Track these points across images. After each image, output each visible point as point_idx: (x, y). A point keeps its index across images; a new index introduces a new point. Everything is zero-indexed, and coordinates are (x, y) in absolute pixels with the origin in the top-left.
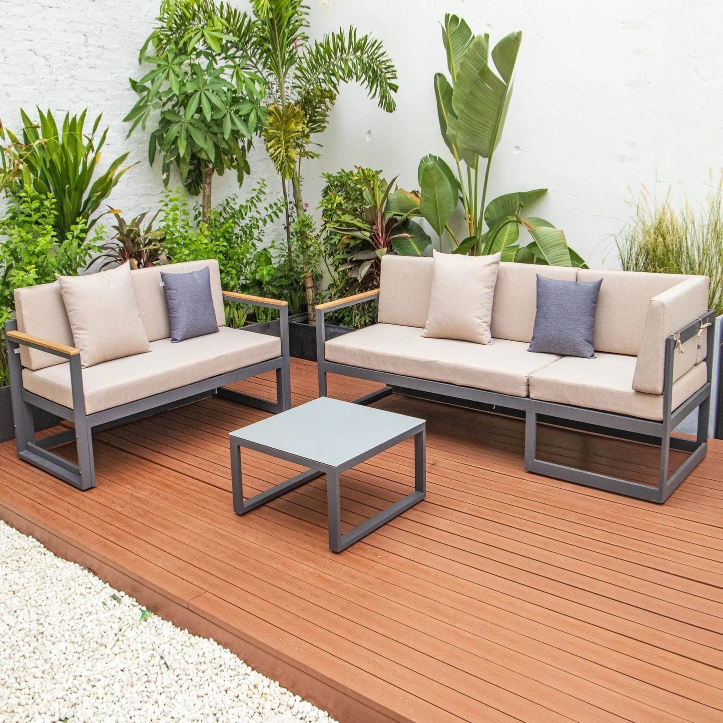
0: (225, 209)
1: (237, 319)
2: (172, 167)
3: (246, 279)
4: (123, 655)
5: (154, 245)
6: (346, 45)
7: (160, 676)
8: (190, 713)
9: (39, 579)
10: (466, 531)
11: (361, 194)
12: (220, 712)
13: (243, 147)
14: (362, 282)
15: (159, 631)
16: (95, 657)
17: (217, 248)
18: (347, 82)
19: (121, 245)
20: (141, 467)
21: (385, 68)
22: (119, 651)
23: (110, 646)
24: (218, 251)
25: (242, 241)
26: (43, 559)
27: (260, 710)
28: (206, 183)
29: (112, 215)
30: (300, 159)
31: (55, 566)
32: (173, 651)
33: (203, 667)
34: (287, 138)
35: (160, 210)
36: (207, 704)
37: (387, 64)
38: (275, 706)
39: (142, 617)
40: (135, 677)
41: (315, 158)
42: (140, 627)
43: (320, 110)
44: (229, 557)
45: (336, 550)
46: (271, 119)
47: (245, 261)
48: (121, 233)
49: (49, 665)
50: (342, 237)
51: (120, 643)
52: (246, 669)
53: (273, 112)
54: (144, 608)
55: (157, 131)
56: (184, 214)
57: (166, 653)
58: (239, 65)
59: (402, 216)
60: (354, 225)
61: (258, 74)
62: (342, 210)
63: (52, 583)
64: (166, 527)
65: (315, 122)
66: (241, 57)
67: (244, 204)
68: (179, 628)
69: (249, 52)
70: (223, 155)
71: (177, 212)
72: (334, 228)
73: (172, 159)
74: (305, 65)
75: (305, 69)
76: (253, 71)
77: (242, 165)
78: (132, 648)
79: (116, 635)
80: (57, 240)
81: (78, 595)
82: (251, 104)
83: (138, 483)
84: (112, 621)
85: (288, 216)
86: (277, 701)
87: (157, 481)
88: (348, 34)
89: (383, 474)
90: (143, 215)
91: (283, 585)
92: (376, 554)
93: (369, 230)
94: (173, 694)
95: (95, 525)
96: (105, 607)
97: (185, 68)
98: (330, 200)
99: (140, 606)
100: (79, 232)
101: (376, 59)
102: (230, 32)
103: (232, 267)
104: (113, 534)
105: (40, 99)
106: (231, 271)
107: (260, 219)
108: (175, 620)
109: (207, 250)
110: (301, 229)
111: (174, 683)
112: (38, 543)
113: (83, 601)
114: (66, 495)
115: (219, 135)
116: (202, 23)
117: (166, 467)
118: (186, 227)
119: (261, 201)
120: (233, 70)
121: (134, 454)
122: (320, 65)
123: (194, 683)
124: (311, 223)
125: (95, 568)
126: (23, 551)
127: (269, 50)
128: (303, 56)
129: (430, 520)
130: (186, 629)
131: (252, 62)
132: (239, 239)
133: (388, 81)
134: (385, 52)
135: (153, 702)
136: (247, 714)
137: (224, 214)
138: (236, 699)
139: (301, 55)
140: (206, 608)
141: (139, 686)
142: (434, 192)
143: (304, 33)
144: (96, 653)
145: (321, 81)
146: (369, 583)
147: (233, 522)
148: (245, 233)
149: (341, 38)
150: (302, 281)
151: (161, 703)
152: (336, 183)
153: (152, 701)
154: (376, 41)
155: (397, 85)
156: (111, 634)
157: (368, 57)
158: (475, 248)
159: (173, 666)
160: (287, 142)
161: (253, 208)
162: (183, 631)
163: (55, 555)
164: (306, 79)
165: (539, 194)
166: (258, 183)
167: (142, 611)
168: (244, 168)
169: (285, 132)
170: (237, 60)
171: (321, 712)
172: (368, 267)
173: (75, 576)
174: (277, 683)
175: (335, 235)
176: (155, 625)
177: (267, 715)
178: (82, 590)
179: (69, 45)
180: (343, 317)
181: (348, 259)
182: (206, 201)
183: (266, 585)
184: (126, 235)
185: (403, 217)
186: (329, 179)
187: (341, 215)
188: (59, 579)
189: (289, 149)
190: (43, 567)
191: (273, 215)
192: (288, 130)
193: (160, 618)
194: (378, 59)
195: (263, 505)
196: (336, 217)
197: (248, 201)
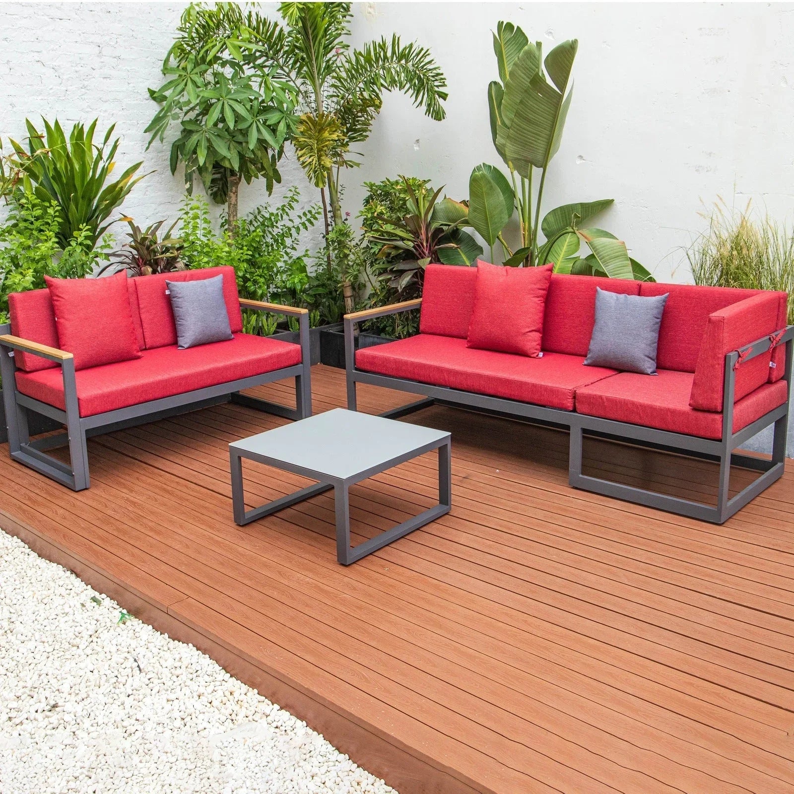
0: (256, 217)
1: (266, 327)
2: (195, 176)
3: (277, 287)
4: (95, 656)
5: (172, 253)
6: (389, 54)
7: (130, 679)
8: (156, 716)
9: (17, 579)
10: (490, 546)
11: (405, 204)
12: (190, 717)
13: (273, 156)
14: (402, 292)
15: (137, 635)
16: (66, 657)
17: (241, 257)
18: (390, 91)
19: (135, 252)
20: (142, 472)
21: (433, 77)
22: (91, 652)
23: (82, 647)
24: (242, 259)
25: (273, 249)
26: (26, 559)
27: (234, 717)
28: (232, 192)
29: (126, 223)
30: (338, 168)
31: (37, 567)
32: (149, 655)
33: (178, 672)
34: (320, 146)
35: (179, 219)
36: (176, 708)
37: (434, 71)
38: (250, 713)
39: (121, 619)
40: (104, 678)
41: (355, 167)
42: (118, 630)
43: (363, 119)
44: (222, 564)
45: (344, 563)
46: (302, 128)
47: (275, 269)
48: (135, 241)
49: (15, 663)
50: (383, 246)
51: (94, 644)
52: (223, 675)
53: (304, 121)
54: (125, 611)
55: (179, 140)
56: (205, 222)
57: (140, 656)
58: (268, 75)
59: (449, 225)
60: (396, 235)
61: (291, 83)
62: (383, 219)
63: (31, 583)
64: (159, 533)
65: (356, 131)
66: (272, 66)
67: (275, 212)
68: (159, 632)
69: (281, 61)
70: (249, 164)
71: (198, 221)
72: (372, 237)
73: (194, 168)
74: (344, 75)
75: (343, 79)
76: (284, 80)
77: (271, 173)
78: (105, 649)
79: (91, 636)
80: (57, 246)
81: (57, 597)
82: (280, 113)
83: (136, 488)
84: (89, 621)
85: (327, 225)
86: (253, 709)
87: (156, 487)
88: (391, 43)
89: (408, 485)
90: (161, 223)
91: (275, 594)
92: (383, 567)
93: (413, 239)
94: (141, 697)
95: (83, 528)
96: (84, 608)
97: (209, 77)
98: (371, 209)
99: (121, 609)
100: (83, 239)
101: (422, 67)
102: (259, 42)
103: (261, 276)
104: (100, 538)
105: (48, 109)
106: (258, 279)
107: (294, 227)
108: (156, 624)
109: (230, 258)
110: (337, 238)
111: (144, 686)
112: (22, 544)
113: (62, 602)
114: (57, 498)
115: (244, 144)
116: (227, 32)
117: (169, 473)
118: (208, 236)
119: (293, 209)
120: (261, 79)
121: (136, 459)
122: (360, 74)
123: (165, 687)
124: (349, 232)
125: (78, 570)
126: (6, 551)
127: (303, 59)
128: (341, 65)
129: (452, 534)
130: (166, 634)
131: (285, 71)
132: (270, 248)
133: (436, 89)
134: (432, 60)
135: (120, 704)
136: (218, 720)
137: (254, 223)
138: (209, 705)
139: (339, 64)
140: (186, 614)
141: (106, 687)
142: (484, 202)
143: (342, 42)
144: (67, 653)
145: (362, 90)
146: (370, 595)
147: (232, 530)
148: (276, 241)
149: (383, 47)
150: (340, 290)
151: (127, 706)
152: (379, 192)
153: (118, 703)
154: (422, 49)
155: (446, 93)
156: (85, 635)
157: (413, 65)
158: (529, 259)
159: (146, 670)
160: (319, 150)
161: (285, 216)
162: (162, 635)
163: (39, 556)
164: (345, 87)
165: (605, 205)
166: (290, 190)
167: (122, 614)
168: (273, 177)
169: (318, 140)
170: (266, 70)
171: (299, 722)
172: (410, 277)
173: (56, 577)
174: (256, 691)
175: (375, 244)
176: (133, 628)
177: (240, 722)
178: (62, 591)
179: (80, 55)
180: (385, 327)
181: (389, 269)
182: (232, 209)
183: (254, 593)
184: (140, 243)
185: (450, 227)
186: (371, 188)
187: (382, 225)
188: (39, 580)
189: (323, 158)
190: (24, 567)
191: (307, 223)
192: (321, 138)
193: (141, 621)
194: (425, 67)
195: (271, 514)
196: (377, 226)
197: (278, 209)
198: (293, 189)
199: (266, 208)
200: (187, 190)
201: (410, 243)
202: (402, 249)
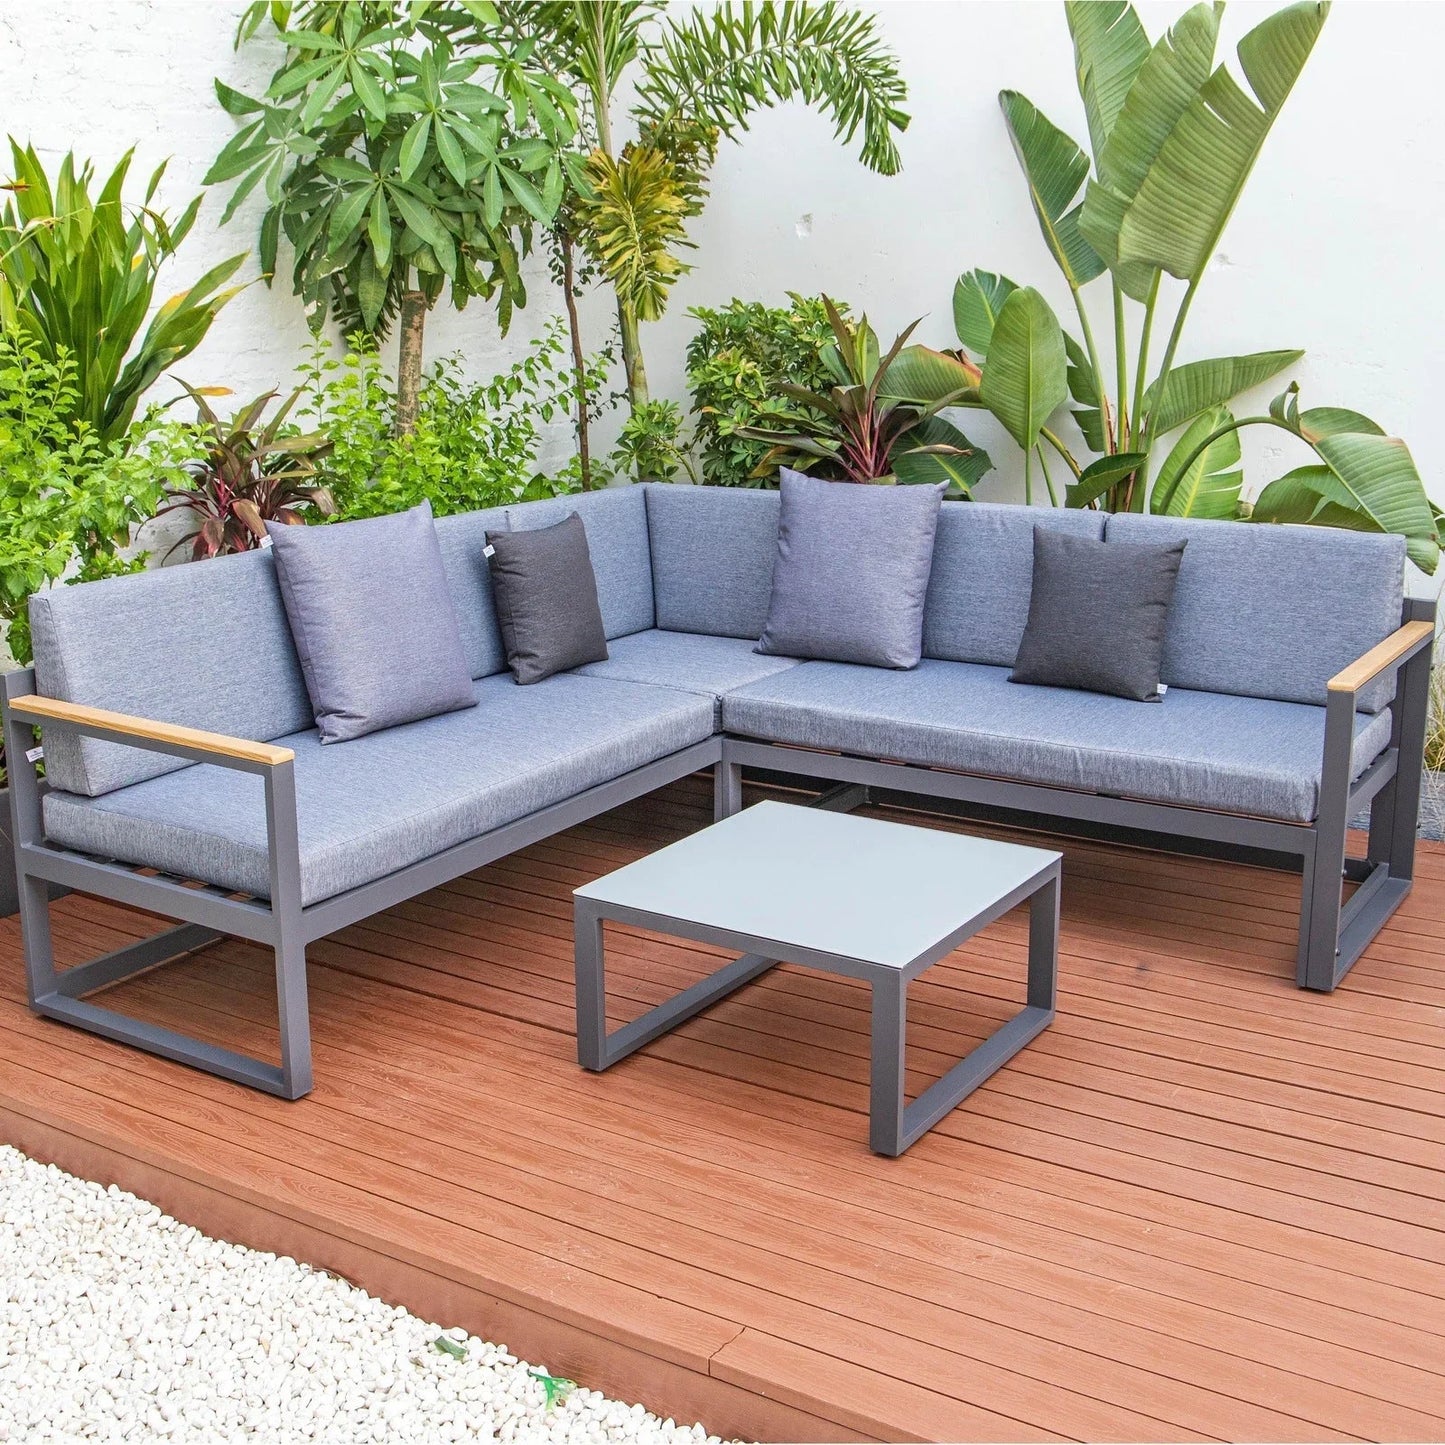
29: (190, 403)
35: (304, 388)
55: (281, 206)
73: (336, 270)
90: (264, 400)
119: (550, 367)
124: (671, 419)
166: (547, 326)
168: (512, 295)
186: (705, 321)
196: (741, 405)
197: (517, 367)
198: (553, 323)
199: (454, 363)
200: (310, 320)
201: (828, 443)
202: (816, 456)
